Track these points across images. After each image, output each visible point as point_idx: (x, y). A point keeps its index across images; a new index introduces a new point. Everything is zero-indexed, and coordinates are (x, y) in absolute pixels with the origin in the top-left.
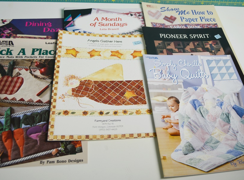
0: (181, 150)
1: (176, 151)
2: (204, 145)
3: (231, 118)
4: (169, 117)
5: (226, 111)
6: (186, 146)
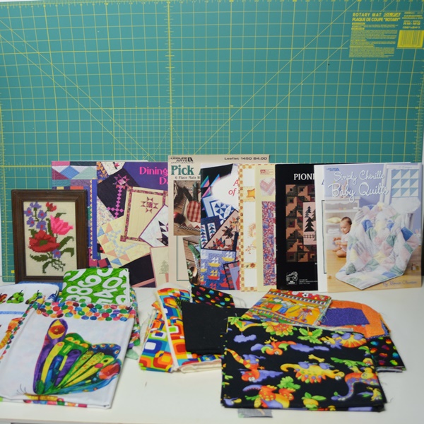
0: (345, 271)
1: (340, 271)
2: (365, 266)
3: (396, 241)
4: (340, 239)
5: (393, 234)
6: (350, 267)
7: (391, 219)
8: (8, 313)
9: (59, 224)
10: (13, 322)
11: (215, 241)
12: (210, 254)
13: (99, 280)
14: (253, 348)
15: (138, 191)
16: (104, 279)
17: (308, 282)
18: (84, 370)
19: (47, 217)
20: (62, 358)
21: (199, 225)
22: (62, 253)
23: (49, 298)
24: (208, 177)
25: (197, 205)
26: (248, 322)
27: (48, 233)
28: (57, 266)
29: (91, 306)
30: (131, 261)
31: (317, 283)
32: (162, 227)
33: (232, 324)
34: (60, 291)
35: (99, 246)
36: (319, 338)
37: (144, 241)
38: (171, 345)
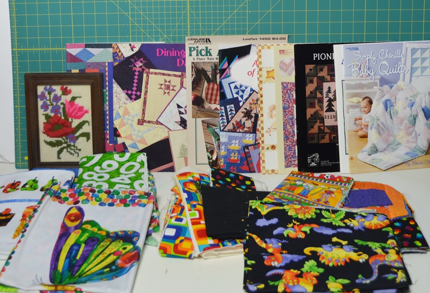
0: (366, 151)
1: (362, 152)
2: (387, 146)
3: (417, 121)
4: (360, 119)
5: (414, 113)
6: (371, 148)
7: (412, 98)
8: (22, 201)
9: (74, 108)
10: (27, 210)
11: (235, 124)
12: (229, 137)
13: (116, 165)
14: (275, 232)
15: (156, 74)
16: (121, 164)
17: (330, 164)
18: (102, 258)
19: (61, 101)
20: (80, 246)
21: (218, 107)
22: (77, 138)
23: (65, 185)
24: (226, 58)
25: (216, 87)
26: (269, 205)
27: (63, 118)
28: (72, 152)
29: (108, 192)
30: (149, 145)
31: (339, 164)
32: (181, 109)
33: (253, 207)
34: (76, 177)
35: (116, 130)
36: (342, 220)
37: (162, 124)
38: (192, 230)
